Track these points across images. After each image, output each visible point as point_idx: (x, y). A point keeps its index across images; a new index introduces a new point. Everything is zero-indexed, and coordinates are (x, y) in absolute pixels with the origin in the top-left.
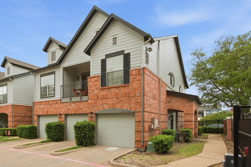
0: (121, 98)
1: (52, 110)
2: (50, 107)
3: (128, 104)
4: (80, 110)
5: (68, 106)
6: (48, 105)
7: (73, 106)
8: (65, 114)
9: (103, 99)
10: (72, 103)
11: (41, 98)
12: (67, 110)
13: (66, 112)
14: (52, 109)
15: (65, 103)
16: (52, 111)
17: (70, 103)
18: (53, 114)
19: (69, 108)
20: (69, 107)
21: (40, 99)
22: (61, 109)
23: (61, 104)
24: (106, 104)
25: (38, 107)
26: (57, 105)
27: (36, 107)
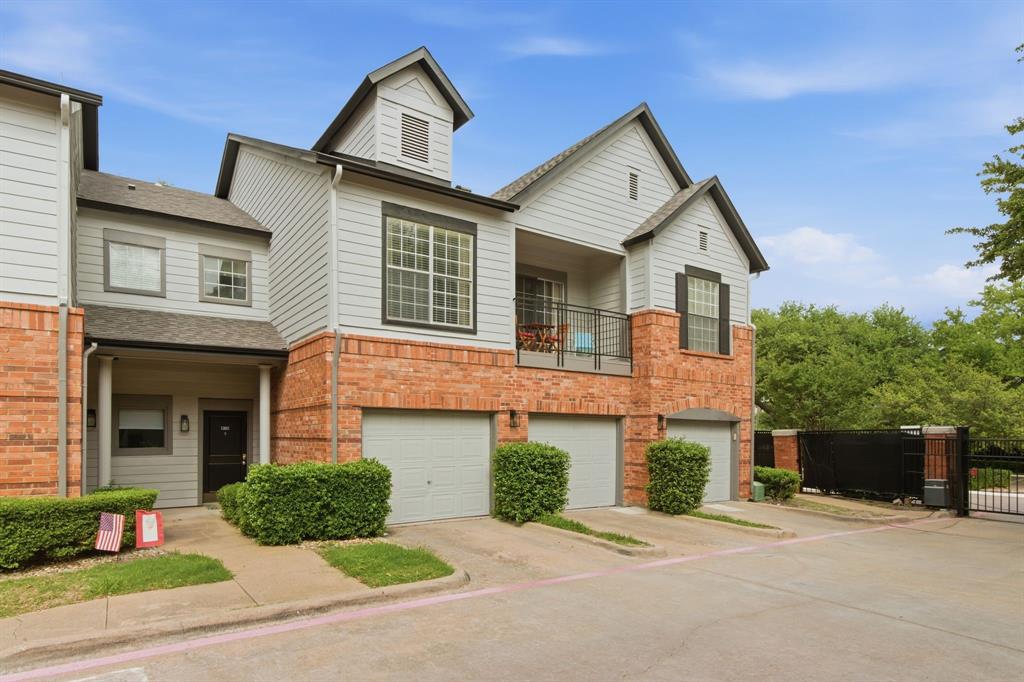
0: (720, 386)
1: (468, 389)
2: (457, 374)
3: (731, 401)
4: (591, 404)
5: (544, 383)
6: (444, 366)
7: (566, 385)
8: (532, 410)
9: (685, 381)
10: (563, 374)
11: (385, 322)
12: (544, 398)
13: (539, 404)
14: (466, 386)
15: (535, 371)
16: (466, 394)
17: (556, 373)
18: (475, 409)
19: (552, 391)
20: (550, 389)
21: (378, 323)
22: (517, 393)
23: (515, 372)
24: (692, 395)
25: (370, 366)
26: (493, 373)
27: (358, 365)
